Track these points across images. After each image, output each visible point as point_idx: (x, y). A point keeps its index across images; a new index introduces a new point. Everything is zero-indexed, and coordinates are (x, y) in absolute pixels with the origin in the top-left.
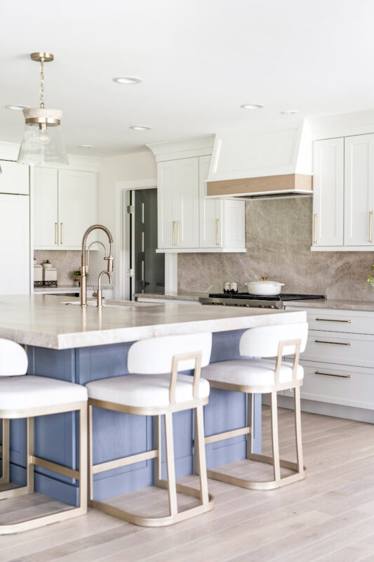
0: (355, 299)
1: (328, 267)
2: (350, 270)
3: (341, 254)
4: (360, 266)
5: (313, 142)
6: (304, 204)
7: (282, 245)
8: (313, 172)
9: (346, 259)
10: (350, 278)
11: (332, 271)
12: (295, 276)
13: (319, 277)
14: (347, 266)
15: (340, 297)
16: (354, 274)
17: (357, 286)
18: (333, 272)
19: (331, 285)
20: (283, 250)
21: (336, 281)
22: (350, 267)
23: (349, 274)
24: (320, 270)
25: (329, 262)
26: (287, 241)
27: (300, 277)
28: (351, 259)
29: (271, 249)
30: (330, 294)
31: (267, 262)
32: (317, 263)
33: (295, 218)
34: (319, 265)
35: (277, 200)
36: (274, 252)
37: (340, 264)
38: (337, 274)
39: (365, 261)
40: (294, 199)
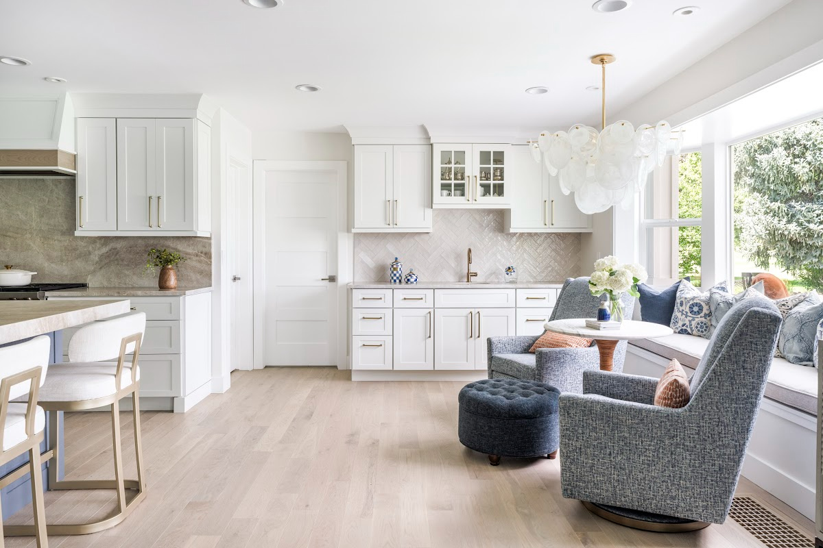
0: (125, 286)
1: (90, 253)
2: (118, 256)
3: (106, 240)
4: (130, 252)
5: (76, 119)
6: (56, 185)
7: (26, 230)
8: (76, 150)
9: (112, 245)
10: (118, 264)
11: (95, 257)
12: (46, 265)
13: (79, 264)
14: (114, 253)
15: (106, 284)
16: (122, 260)
17: (127, 272)
18: (97, 259)
19: (94, 272)
20: (28, 236)
21: (101, 268)
22: (117, 253)
23: (117, 260)
24: (79, 256)
25: (90, 249)
26: (34, 224)
27: (53, 265)
28: (118, 245)
29: (9, 234)
30: (91, 281)
31: (5, 249)
32: (75, 249)
33: (44, 201)
34: (78, 252)
35: (19, 180)
36: (15, 238)
37: (104, 250)
38: (101, 261)
39: (136, 246)
40: (43, 180)
